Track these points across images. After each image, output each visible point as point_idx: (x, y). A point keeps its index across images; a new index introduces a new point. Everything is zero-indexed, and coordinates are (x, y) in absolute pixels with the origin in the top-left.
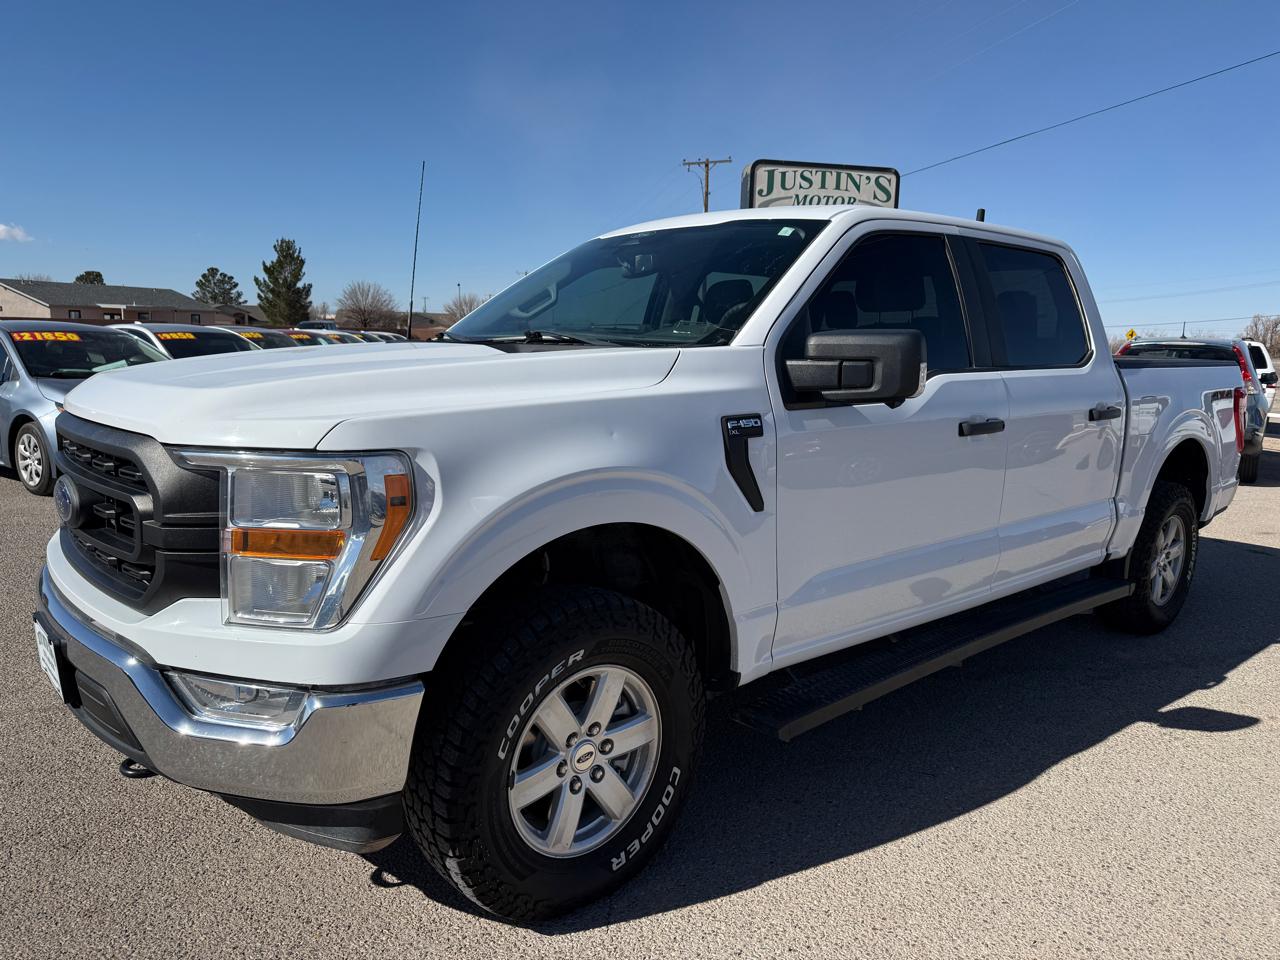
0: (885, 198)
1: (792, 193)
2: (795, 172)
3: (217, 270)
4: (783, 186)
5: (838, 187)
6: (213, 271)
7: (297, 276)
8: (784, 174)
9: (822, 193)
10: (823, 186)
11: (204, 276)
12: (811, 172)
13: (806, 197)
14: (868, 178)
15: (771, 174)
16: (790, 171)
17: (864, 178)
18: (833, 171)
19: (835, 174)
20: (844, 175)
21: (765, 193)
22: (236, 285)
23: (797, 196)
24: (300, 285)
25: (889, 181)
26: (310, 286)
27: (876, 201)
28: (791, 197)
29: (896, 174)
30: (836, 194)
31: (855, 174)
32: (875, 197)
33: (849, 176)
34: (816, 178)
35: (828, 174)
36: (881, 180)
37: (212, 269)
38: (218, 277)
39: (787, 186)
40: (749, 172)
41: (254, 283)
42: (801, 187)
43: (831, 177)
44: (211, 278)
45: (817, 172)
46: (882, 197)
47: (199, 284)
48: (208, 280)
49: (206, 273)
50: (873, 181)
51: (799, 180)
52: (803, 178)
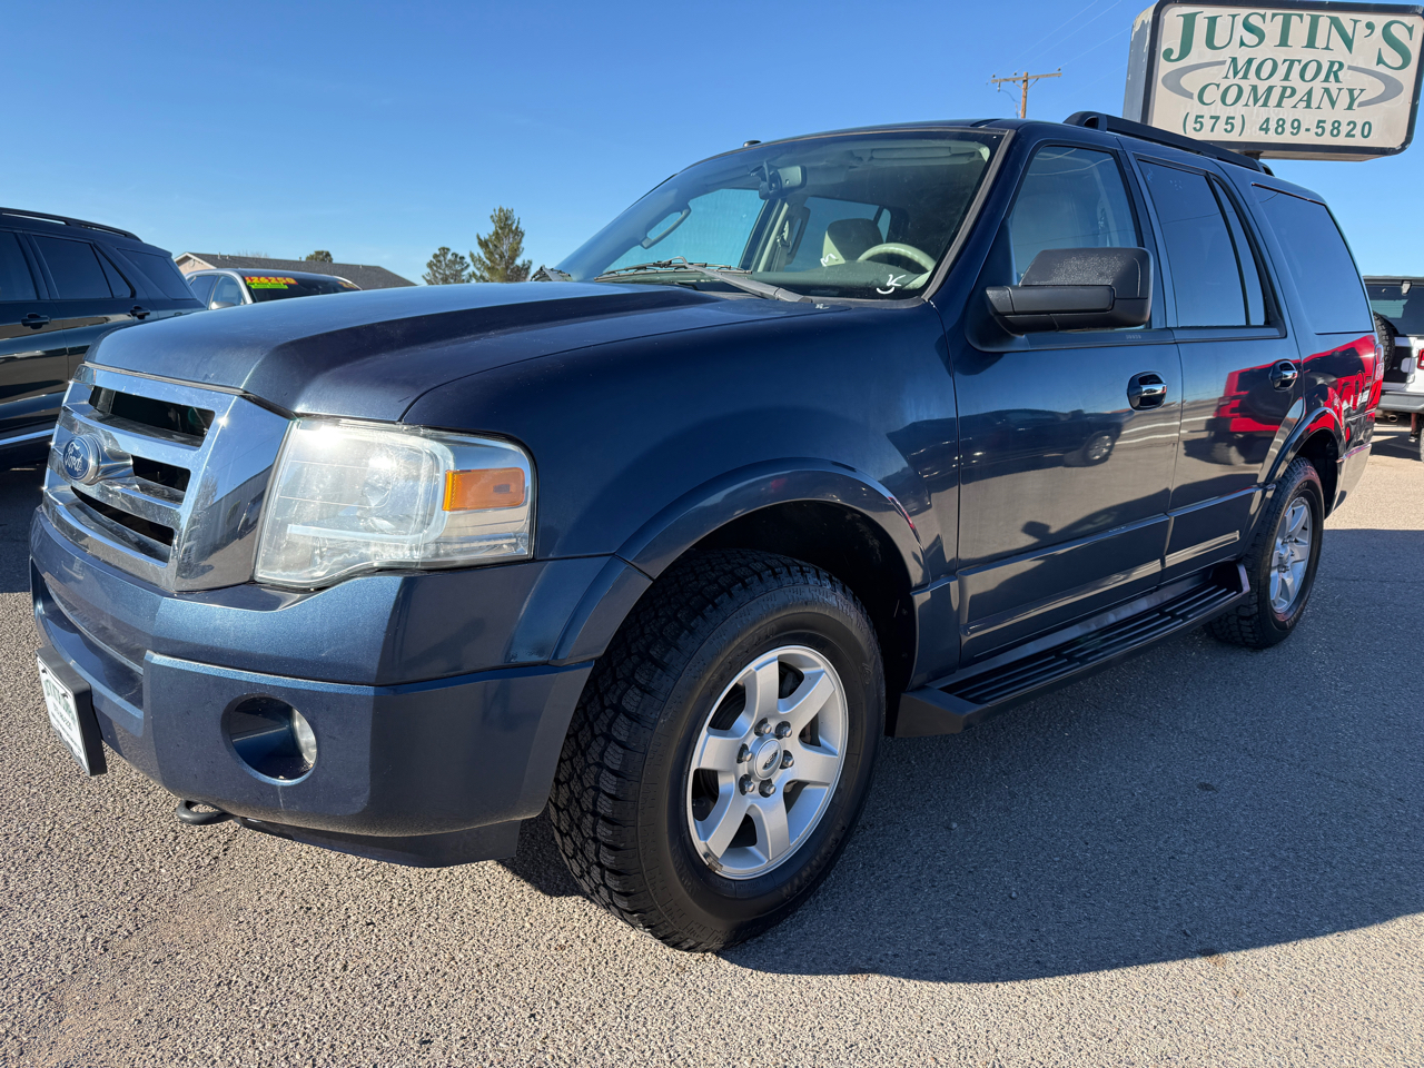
0: (1399, 61)
1: (1225, 55)
2: (1234, 16)
3: (448, 249)
4: (1210, 43)
5: (1311, 44)
7: (515, 252)
8: (1212, 21)
9: (1281, 54)
10: (1284, 42)
11: (435, 256)
12: (1263, 17)
13: (1250, 62)
14: (1370, 26)
15: (1189, 21)
16: (1224, 13)
17: (1361, 26)
18: (1305, 13)
19: (1307, 18)
20: (1324, 21)
21: (1173, 57)
22: (468, 266)
23: (1234, 60)
24: (519, 262)
25: (1410, 30)
26: (530, 262)
27: (1381, 69)
28: (1223, 63)
30: (1307, 54)
31: (1345, 18)
32: (1380, 61)
33: (1335, 22)
34: (1272, 26)
35: (1295, 20)
36: (1398, 32)
37: (444, 249)
38: (449, 257)
39: (1217, 43)
40: (1148, 16)
42: (1242, 44)
43: (1300, 25)
44: (442, 258)
45: (1274, 15)
46: (1396, 60)
47: (430, 265)
48: (440, 261)
49: (438, 252)
50: (1378, 31)
51: (1240, 31)
52: (1248, 27)
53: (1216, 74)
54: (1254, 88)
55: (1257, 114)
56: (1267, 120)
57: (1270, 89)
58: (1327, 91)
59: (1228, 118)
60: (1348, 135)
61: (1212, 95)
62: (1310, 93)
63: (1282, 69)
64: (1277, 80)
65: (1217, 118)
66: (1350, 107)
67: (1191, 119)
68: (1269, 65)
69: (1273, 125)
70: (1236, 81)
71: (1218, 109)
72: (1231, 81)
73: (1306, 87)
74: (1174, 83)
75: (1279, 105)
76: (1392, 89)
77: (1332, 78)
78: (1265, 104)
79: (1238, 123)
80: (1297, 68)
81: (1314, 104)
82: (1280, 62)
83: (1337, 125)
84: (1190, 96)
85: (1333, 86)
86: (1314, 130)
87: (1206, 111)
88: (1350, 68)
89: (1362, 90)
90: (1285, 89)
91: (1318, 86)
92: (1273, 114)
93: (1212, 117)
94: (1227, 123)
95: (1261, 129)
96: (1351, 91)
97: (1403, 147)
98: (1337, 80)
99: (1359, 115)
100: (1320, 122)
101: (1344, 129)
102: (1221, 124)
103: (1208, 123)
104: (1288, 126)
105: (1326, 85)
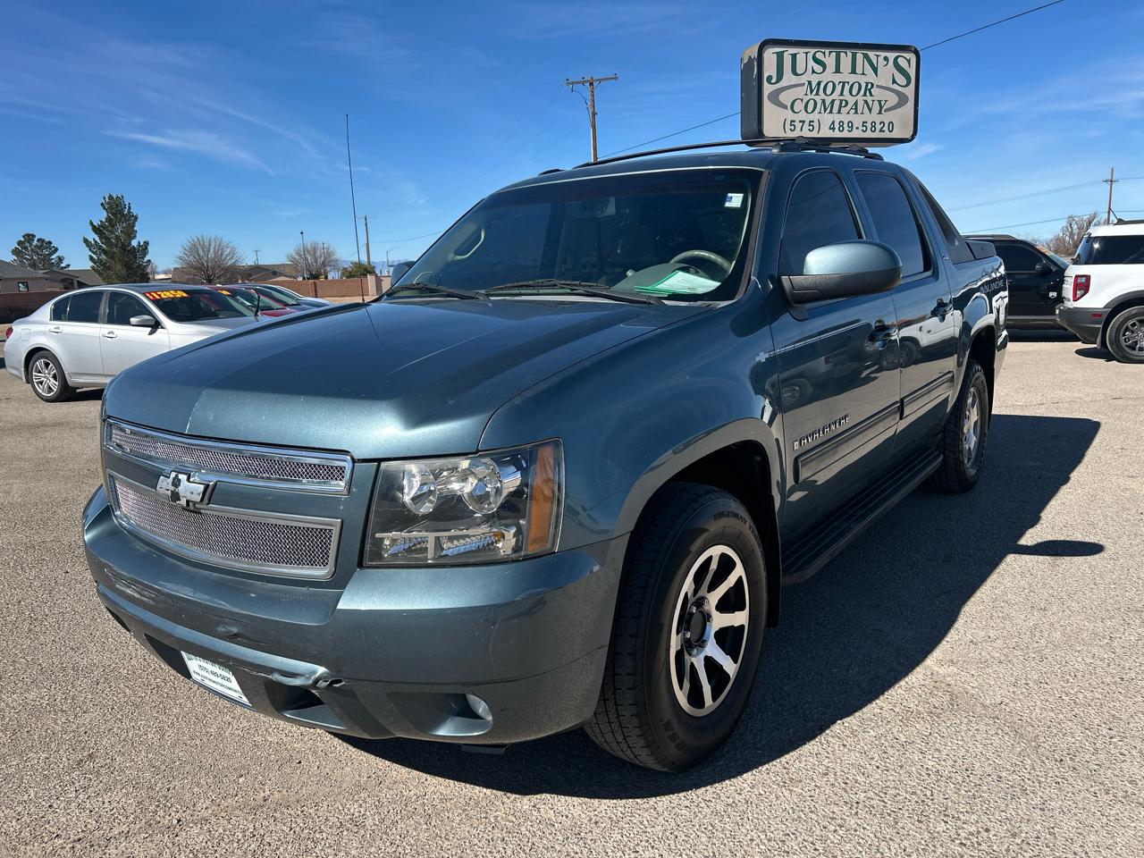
0: (905, 82)
1: (804, 79)
2: (807, 53)
3: (34, 236)
4: (794, 72)
5: (854, 71)
6: (30, 237)
7: (131, 234)
8: (794, 56)
10: (838, 71)
11: (20, 243)
12: (824, 53)
13: (819, 83)
14: (886, 59)
15: (780, 56)
16: (800, 51)
17: (881, 59)
18: (848, 51)
19: (850, 54)
20: (860, 57)
21: (773, 80)
22: (56, 250)
23: (810, 83)
24: (134, 243)
25: (909, 61)
26: (146, 243)
27: (895, 87)
28: (803, 85)
29: (916, 53)
30: (852, 78)
31: (871, 54)
32: (894, 82)
33: (866, 56)
34: (830, 60)
35: (843, 56)
36: (901, 61)
37: (28, 235)
38: (35, 243)
39: (798, 71)
40: (755, 54)
41: (84, 245)
42: (813, 72)
43: (846, 59)
44: (27, 245)
45: (830, 53)
46: (902, 80)
47: (15, 252)
48: (26, 248)
49: (23, 239)
50: (891, 62)
51: (811, 63)
52: (816, 60)
53: (800, 92)
54: (824, 101)
55: (827, 119)
56: (833, 122)
57: (833, 101)
58: (866, 102)
59: (810, 122)
60: (881, 131)
61: (799, 106)
62: (856, 104)
63: (839, 88)
64: (836, 95)
65: (804, 122)
66: (880, 113)
67: (788, 123)
68: (830, 86)
69: (837, 126)
70: (812, 97)
71: (803, 116)
72: (810, 97)
73: (854, 99)
74: (774, 98)
75: (839, 112)
76: (903, 99)
77: (868, 94)
78: (831, 112)
79: (816, 124)
80: (847, 87)
81: (859, 112)
82: (837, 84)
83: (874, 124)
84: (785, 107)
85: (869, 99)
86: (861, 128)
87: (797, 118)
88: (878, 86)
89: (886, 101)
90: (841, 101)
91: (860, 98)
92: (837, 118)
93: (800, 121)
94: (810, 125)
95: (830, 129)
96: (880, 102)
97: (913, 137)
98: (871, 95)
99: (887, 117)
100: (864, 122)
101: (878, 127)
102: (806, 125)
103: (798, 125)
104: (845, 126)
105: (865, 98)
